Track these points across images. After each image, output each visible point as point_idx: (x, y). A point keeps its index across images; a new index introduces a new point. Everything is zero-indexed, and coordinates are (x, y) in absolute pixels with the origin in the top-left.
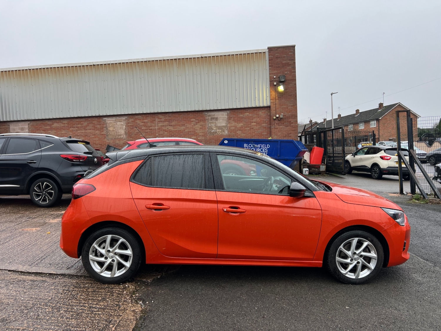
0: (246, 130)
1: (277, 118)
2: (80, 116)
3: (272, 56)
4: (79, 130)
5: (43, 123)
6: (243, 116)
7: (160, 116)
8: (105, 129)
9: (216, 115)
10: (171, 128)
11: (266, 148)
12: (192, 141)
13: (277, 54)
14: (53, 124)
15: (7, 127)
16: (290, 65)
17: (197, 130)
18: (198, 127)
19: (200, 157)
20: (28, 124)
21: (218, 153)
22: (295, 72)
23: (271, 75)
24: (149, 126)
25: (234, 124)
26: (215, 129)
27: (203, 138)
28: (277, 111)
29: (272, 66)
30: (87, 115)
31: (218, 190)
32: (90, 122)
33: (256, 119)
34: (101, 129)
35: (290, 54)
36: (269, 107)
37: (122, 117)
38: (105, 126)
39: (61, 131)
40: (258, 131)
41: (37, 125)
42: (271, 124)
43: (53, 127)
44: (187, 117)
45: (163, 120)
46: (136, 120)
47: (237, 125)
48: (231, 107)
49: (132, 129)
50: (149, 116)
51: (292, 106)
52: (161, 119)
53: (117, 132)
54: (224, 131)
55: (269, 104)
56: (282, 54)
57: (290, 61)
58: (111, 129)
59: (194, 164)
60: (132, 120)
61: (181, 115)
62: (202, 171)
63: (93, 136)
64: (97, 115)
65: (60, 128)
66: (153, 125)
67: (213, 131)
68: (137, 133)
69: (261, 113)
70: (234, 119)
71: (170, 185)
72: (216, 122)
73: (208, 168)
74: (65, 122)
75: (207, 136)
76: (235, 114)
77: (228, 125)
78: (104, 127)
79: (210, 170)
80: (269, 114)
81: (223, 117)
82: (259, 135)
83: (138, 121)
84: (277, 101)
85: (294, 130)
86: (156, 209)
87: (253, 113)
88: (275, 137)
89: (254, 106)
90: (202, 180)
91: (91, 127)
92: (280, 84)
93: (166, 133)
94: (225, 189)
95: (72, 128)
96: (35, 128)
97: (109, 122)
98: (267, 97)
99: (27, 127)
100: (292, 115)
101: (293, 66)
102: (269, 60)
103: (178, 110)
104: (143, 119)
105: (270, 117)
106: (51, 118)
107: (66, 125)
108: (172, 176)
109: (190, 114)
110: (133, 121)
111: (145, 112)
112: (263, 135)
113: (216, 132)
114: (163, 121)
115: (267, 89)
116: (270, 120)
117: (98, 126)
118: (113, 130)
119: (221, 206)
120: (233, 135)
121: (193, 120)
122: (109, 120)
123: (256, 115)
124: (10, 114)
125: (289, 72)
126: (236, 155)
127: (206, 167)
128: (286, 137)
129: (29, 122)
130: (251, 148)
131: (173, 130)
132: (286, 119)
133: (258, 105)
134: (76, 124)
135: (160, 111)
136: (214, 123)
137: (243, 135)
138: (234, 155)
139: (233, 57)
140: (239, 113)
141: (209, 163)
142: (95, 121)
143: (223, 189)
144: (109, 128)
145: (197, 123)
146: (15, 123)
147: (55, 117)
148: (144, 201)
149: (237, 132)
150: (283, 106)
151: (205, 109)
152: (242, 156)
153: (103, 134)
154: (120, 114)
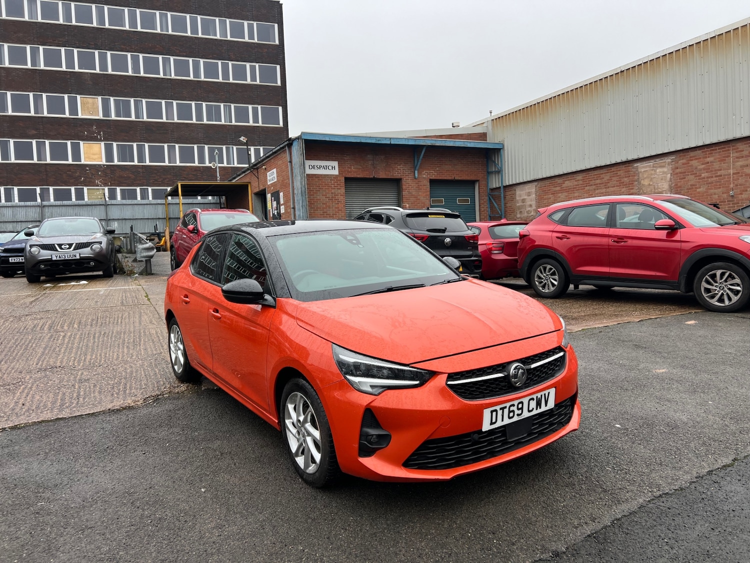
2: (599, 166)
4: (598, 189)
7: (741, 146)
8: (636, 183)
14: (564, 183)
15: (513, 192)
20: (536, 187)
24: (716, 170)
32: (613, 174)
37: (666, 158)
38: (636, 177)
39: (574, 193)
41: (545, 186)
43: (564, 187)
50: (716, 150)
52: (743, 151)
53: (656, 187)
58: (646, 182)
60: (684, 161)
64: (624, 159)
65: (573, 188)
66: (724, 165)
68: (691, 185)
74: (580, 177)
78: (634, 181)
83: (694, 163)
91: (615, 182)
95: (589, 186)
96: (543, 191)
97: (643, 170)
99: (534, 190)
106: (561, 173)
107: (581, 182)
110: (686, 164)
111: (708, 142)
117: (626, 179)
118: (649, 185)
122: (642, 167)
124: (516, 175)
129: (536, 183)
134: (594, 180)
135: (738, 136)
142: (621, 171)
144: (642, 182)
146: (521, 186)
147: (565, 172)
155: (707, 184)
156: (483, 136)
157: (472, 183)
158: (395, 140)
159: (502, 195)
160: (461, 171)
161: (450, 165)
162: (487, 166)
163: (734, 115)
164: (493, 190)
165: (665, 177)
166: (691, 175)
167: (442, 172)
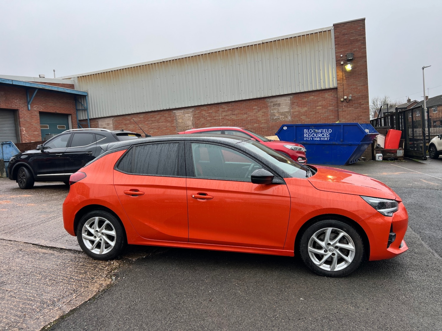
0: (311, 115)
1: (345, 100)
2: (153, 110)
3: (338, 34)
4: (153, 123)
5: (124, 118)
6: (308, 99)
7: (224, 106)
8: (175, 121)
9: (278, 101)
10: (234, 117)
11: (327, 133)
12: (237, 129)
13: (344, 31)
15: (96, 123)
16: (359, 41)
17: (259, 117)
18: (260, 114)
19: (176, 146)
20: (113, 120)
21: (192, 142)
22: (365, 48)
23: (337, 54)
25: (297, 109)
26: (277, 115)
27: (266, 125)
28: (345, 92)
29: (338, 43)
30: (159, 110)
31: (188, 177)
32: (162, 116)
33: (321, 102)
34: (172, 121)
35: (359, 28)
36: (335, 89)
37: (190, 109)
38: (175, 118)
40: (325, 115)
41: (120, 120)
42: (338, 107)
44: (249, 105)
45: (226, 109)
46: (202, 111)
47: (301, 109)
48: (294, 92)
49: (198, 120)
50: (213, 107)
51: (362, 86)
52: (225, 108)
54: (287, 117)
55: (335, 85)
56: (349, 30)
57: (359, 37)
58: (180, 121)
59: (169, 152)
60: (199, 111)
61: (244, 103)
62: (176, 159)
63: (165, 128)
64: (168, 108)
66: (218, 115)
67: (276, 117)
68: (203, 123)
69: (327, 95)
70: (298, 104)
71: (147, 172)
72: (279, 108)
73: (182, 156)
74: (142, 116)
75: (270, 123)
76: (298, 99)
77: (291, 111)
78: (174, 120)
79: (183, 158)
80: (336, 96)
81: (287, 103)
82: (325, 120)
83: (204, 112)
84: (345, 82)
85: (365, 112)
86: (133, 195)
87: (318, 96)
88: (343, 121)
89: (318, 88)
90: (175, 167)
92: (348, 63)
93: (229, 122)
94: (196, 176)
95: (147, 121)
96: (118, 123)
97: (178, 114)
98: (333, 78)
99: (111, 122)
100: (362, 96)
101: (362, 41)
102: (335, 39)
103: (241, 99)
104: (208, 110)
105: (338, 99)
107: (142, 119)
108: (149, 164)
109: (252, 102)
110: (200, 113)
111: (209, 103)
112: (330, 119)
113: (278, 118)
114: (226, 111)
115: (334, 69)
116: (338, 102)
117: (169, 119)
118: (182, 122)
119: (190, 192)
120: (297, 121)
121: (255, 107)
122: (178, 113)
123: (322, 98)
124: (98, 112)
125: (358, 49)
126: (209, 143)
127: (180, 155)
128: (356, 120)
129: (113, 118)
130: (312, 133)
131: (236, 119)
132: (355, 100)
133: (323, 88)
134: (151, 118)
135: (223, 101)
136: (276, 109)
137: (308, 120)
138: (207, 143)
139: (296, 39)
140: (303, 97)
141: (182, 151)
142: (166, 114)
143: (194, 176)
144: (178, 120)
145: (259, 110)
146: (102, 119)
147: (133, 113)
148: (123, 187)
149: (301, 117)
150: (352, 87)
151: (267, 96)
152: (215, 144)
153: (173, 126)
154: (187, 106)
155: (210, 123)
156: (72, 86)
157: (66, 116)
158: (16, 82)
159: (89, 125)
160: (60, 107)
161: (52, 103)
162: (76, 105)
163: (220, 91)
164: (80, 121)
165: (190, 118)
166: (202, 118)
167: (47, 107)
